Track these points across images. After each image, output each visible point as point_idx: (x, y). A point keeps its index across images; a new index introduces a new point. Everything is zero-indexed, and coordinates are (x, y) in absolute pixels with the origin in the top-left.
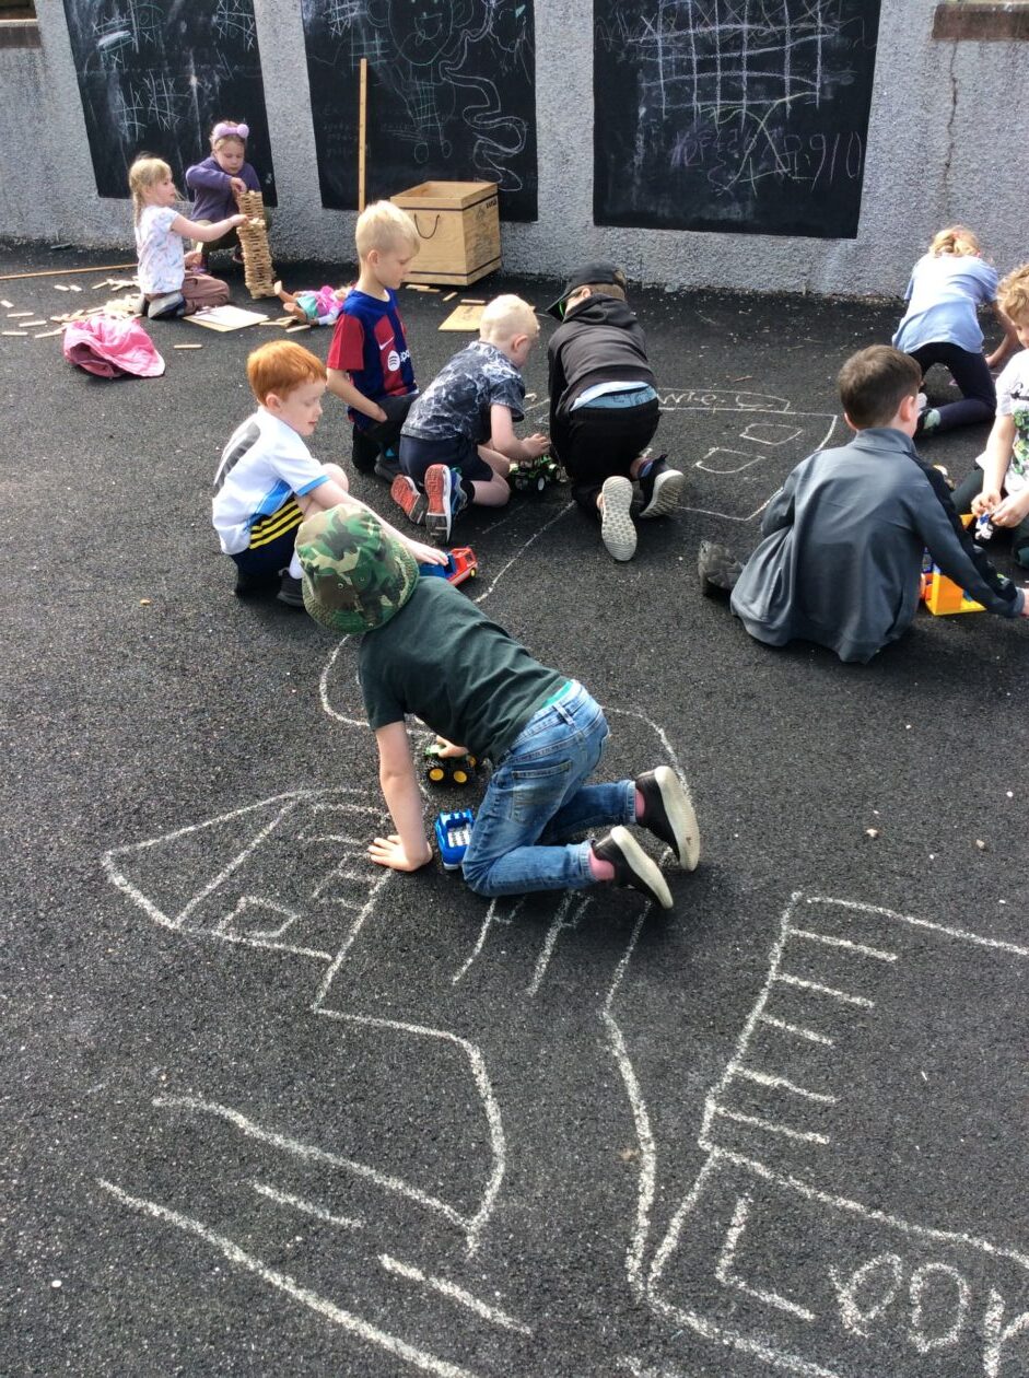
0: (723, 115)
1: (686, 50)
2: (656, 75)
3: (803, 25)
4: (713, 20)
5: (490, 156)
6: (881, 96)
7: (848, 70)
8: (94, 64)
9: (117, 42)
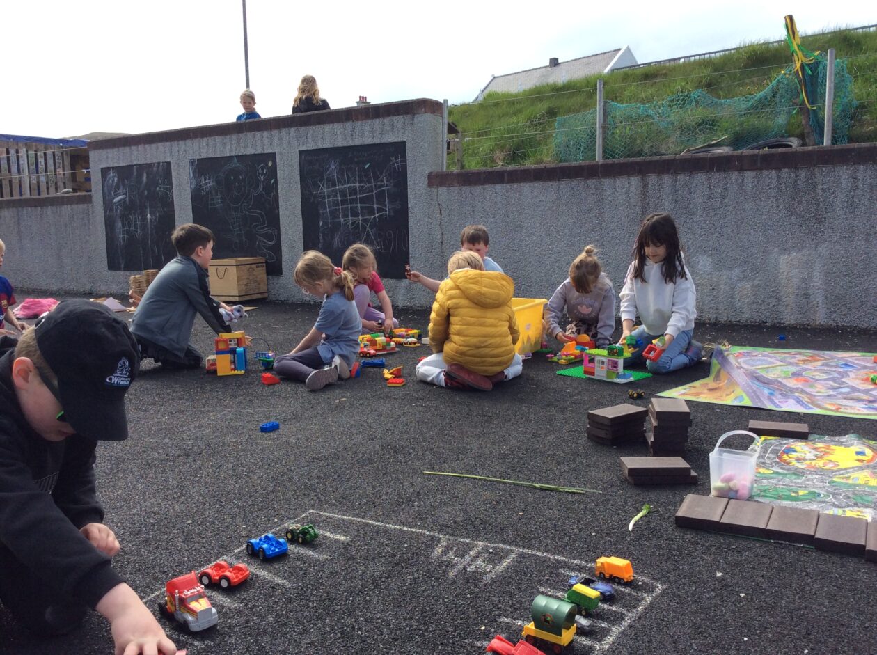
0: (352, 224)
1: (335, 196)
2: (325, 208)
3: (379, 183)
4: (345, 183)
5: (263, 246)
6: (412, 213)
7: (398, 202)
8: (111, 210)
9: (120, 200)
